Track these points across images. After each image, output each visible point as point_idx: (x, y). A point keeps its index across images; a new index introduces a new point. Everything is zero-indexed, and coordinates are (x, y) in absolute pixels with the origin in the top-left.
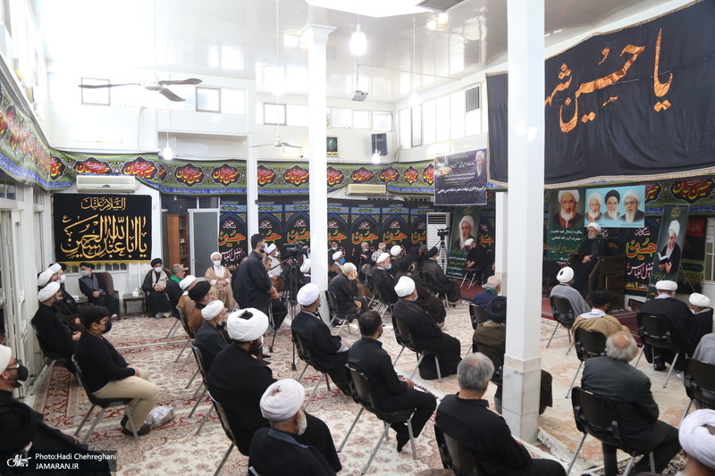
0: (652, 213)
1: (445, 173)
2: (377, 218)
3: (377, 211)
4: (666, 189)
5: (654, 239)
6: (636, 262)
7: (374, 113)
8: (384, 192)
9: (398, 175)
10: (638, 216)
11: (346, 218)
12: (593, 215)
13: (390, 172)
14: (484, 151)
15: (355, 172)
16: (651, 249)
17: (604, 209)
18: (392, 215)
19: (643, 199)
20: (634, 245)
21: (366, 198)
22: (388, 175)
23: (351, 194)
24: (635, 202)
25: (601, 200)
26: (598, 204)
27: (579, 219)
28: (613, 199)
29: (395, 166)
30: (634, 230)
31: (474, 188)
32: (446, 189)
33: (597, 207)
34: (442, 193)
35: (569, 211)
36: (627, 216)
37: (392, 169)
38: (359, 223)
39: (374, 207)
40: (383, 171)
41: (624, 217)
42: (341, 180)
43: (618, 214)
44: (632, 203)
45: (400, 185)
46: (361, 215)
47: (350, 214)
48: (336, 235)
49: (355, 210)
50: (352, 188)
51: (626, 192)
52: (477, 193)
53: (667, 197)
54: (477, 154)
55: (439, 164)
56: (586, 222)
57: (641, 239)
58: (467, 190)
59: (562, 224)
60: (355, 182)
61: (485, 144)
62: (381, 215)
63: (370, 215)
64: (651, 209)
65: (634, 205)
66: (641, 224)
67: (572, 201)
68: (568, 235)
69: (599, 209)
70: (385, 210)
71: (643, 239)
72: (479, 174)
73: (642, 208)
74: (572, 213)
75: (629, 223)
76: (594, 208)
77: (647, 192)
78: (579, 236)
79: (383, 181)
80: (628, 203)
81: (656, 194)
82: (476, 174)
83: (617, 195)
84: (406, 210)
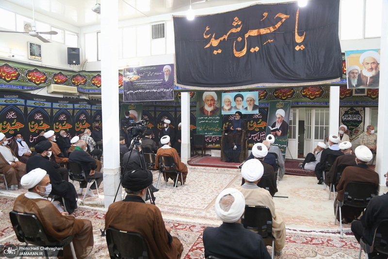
0: (263, 106)
1: (133, 79)
2: (71, 112)
3: (70, 106)
4: (270, 94)
5: (265, 119)
6: (254, 132)
7: (66, 32)
8: (76, 92)
9: (86, 81)
10: (255, 107)
11: (49, 111)
12: (227, 108)
13: (79, 78)
14: (172, 65)
15: (55, 75)
16: (262, 125)
17: (234, 104)
18: (80, 109)
19: (257, 99)
20: (252, 123)
21: (62, 96)
22: (77, 80)
23: (54, 93)
24: (253, 100)
25: (232, 99)
26: (230, 102)
27: (217, 110)
28: (239, 99)
29: (84, 74)
30: (253, 115)
31: (162, 90)
32: (134, 90)
33: (229, 103)
34: (131, 94)
35: (210, 105)
36: (248, 108)
37: (81, 76)
38: (58, 115)
39: (69, 103)
40: (74, 76)
41: (246, 108)
42: (45, 80)
43: (243, 107)
44: (251, 100)
45: (87, 87)
46: (60, 109)
47: (52, 108)
48: (42, 125)
49: (56, 105)
50: (54, 87)
51: (247, 95)
52: (165, 93)
53: (271, 98)
54: (165, 67)
55: (128, 73)
56: (222, 112)
57: (257, 120)
58: (155, 91)
59: (206, 113)
60: (56, 83)
61: (172, 60)
62: (74, 109)
63: (66, 109)
64: (262, 104)
65: (252, 102)
66: (257, 112)
67: (213, 100)
68: (210, 120)
69: (230, 104)
70: (76, 106)
71: (258, 120)
72: (166, 79)
73: (257, 103)
74: (212, 107)
75: (250, 111)
76: (227, 103)
77: (259, 95)
78: (217, 120)
79: (74, 84)
80: (248, 101)
81: (265, 96)
82: (164, 80)
83: (242, 97)
84: (89, 106)
